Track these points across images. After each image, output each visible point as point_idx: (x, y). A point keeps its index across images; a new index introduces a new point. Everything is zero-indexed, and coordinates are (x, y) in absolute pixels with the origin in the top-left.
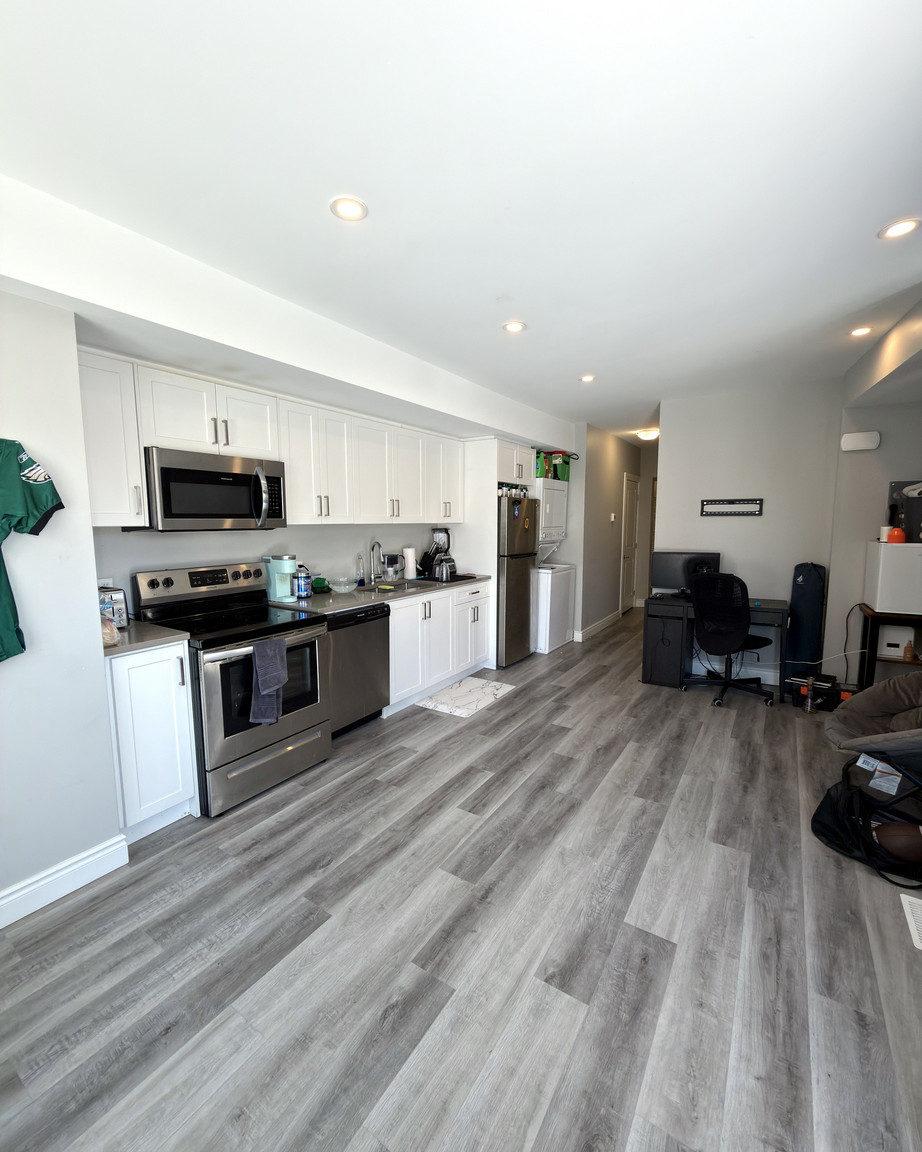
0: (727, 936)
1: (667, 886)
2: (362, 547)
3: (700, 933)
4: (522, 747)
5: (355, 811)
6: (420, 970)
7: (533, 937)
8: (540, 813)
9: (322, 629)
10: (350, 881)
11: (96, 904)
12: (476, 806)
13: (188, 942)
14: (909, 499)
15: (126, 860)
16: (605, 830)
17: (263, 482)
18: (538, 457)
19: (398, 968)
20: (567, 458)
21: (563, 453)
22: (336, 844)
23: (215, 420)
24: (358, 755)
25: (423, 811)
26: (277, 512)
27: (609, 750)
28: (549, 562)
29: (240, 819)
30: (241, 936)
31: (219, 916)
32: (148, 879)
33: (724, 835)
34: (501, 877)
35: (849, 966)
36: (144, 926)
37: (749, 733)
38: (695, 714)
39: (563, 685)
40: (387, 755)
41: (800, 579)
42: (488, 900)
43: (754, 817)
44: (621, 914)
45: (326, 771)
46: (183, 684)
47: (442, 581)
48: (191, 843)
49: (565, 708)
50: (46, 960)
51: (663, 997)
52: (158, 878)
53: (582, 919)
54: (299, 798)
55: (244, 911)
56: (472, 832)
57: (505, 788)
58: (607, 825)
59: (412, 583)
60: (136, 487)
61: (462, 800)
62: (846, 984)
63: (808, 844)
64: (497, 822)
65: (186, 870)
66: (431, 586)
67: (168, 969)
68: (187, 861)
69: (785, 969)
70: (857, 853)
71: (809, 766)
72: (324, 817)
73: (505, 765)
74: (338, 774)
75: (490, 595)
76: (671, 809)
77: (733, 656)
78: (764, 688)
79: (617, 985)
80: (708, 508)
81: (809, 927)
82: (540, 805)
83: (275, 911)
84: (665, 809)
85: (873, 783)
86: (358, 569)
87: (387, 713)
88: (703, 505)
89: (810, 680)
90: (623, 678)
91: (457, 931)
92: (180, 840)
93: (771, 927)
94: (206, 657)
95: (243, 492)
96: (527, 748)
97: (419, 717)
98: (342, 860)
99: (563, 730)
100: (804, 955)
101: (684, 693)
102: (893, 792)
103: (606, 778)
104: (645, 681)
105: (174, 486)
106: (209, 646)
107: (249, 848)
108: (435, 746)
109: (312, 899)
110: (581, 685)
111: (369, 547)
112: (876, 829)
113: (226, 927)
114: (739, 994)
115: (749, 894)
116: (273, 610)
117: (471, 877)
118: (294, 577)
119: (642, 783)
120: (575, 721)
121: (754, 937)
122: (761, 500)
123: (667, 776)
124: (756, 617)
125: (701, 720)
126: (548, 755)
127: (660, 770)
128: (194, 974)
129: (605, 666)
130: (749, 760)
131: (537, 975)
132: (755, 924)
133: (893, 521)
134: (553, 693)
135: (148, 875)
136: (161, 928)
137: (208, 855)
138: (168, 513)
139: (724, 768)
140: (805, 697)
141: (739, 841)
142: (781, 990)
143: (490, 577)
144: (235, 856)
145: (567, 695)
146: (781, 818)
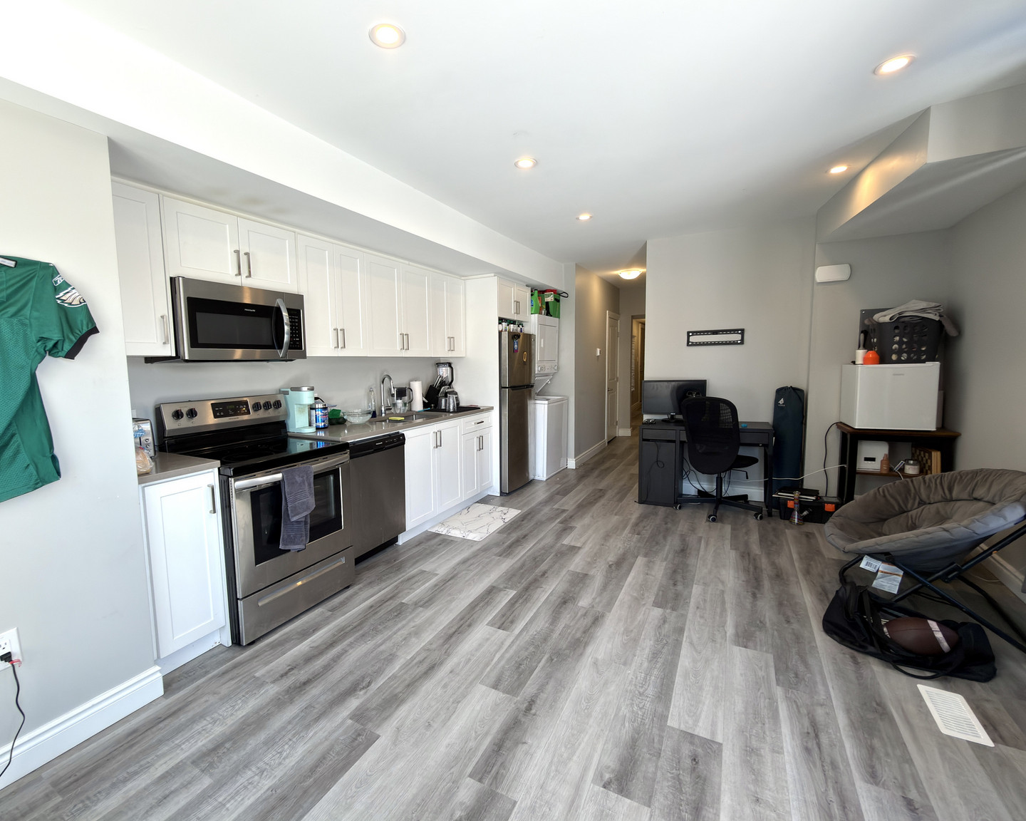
0: (768, 733)
1: (701, 688)
2: (372, 379)
3: (741, 731)
4: (537, 567)
5: (387, 633)
6: (477, 785)
7: (583, 745)
8: (567, 627)
9: (344, 457)
10: (392, 702)
11: (136, 738)
12: (505, 622)
13: (237, 771)
14: (881, 325)
15: (161, 692)
16: (632, 642)
17: (285, 314)
18: (532, 295)
19: (456, 783)
20: (558, 295)
21: (555, 291)
22: (373, 666)
23: (237, 252)
24: (380, 579)
25: (454, 630)
26: (297, 344)
27: (620, 566)
28: (543, 394)
29: (273, 646)
30: (291, 762)
31: (266, 743)
32: (187, 709)
33: (745, 638)
34: (541, 688)
35: (887, 755)
36: (187, 758)
37: (747, 544)
38: (693, 530)
39: (565, 508)
40: (409, 579)
41: (781, 401)
42: (533, 711)
43: (767, 620)
44: (664, 718)
45: (351, 597)
46: (215, 512)
47: (449, 412)
48: (224, 673)
49: (572, 528)
50: (88, 798)
51: (719, 796)
52: (195, 709)
53: (627, 725)
54: (328, 624)
55: (290, 736)
56: (505, 647)
57: (529, 605)
58: (633, 635)
59: (419, 415)
60: (162, 317)
61: (490, 618)
62: (888, 772)
63: (823, 644)
64: (526, 637)
65: (225, 699)
66: (437, 417)
67: (220, 799)
68: (224, 690)
69: (828, 760)
70: (871, 649)
71: (807, 572)
72: (356, 640)
73: (524, 583)
74: (362, 599)
75: (493, 424)
76: (690, 616)
77: (723, 475)
78: (751, 503)
79: (674, 787)
80: (694, 338)
81: (842, 720)
82: (565, 619)
83: (321, 735)
84: (684, 616)
85: (876, 584)
86: (369, 400)
87: (402, 539)
88: (689, 336)
89: (797, 494)
90: (621, 500)
91: (508, 744)
92: (214, 669)
93: (806, 722)
94: (237, 484)
95: (264, 324)
96: (543, 567)
97: (433, 542)
98: (381, 681)
99: (573, 550)
100: (843, 746)
101: (678, 511)
102: (895, 592)
103: (623, 591)
104: (641, 502)
105: (199, 316)
106: (239, 473)
107: (286, 674)
108: (454, 568)
109: (357, 721)
110: (583, 507)
111: (379, 380)
112: (886, 625)
113: (274, 753)
114: (791, 787)
115: (779, 692)
116: (291, 440)
117: (513, 690)
118: (312, 409)
119: (657, 595)
120: (583, 540)
121: (793, 733)
122: (743, 331)
123: (680, 587)
124: (745, 438)
125: (700, 535)
126: (564, 572)
127: (671, 582)
128: (248, 802)
129: (601, 490)
130: (752, 570)
131: (594, 781)
132: (791, 719)
133: (866, 345)
134: (557, 515)
135: (187, 705)
136: (207, 758)
137: (245, 683)
138: (194, 343)
139: (731, 577)
140: (792, 510)
141: (759, 643)
142: (829, 781)
143: (492, 408)
144: (274, 682)
145: (571, 517)
146: (792, 621)
